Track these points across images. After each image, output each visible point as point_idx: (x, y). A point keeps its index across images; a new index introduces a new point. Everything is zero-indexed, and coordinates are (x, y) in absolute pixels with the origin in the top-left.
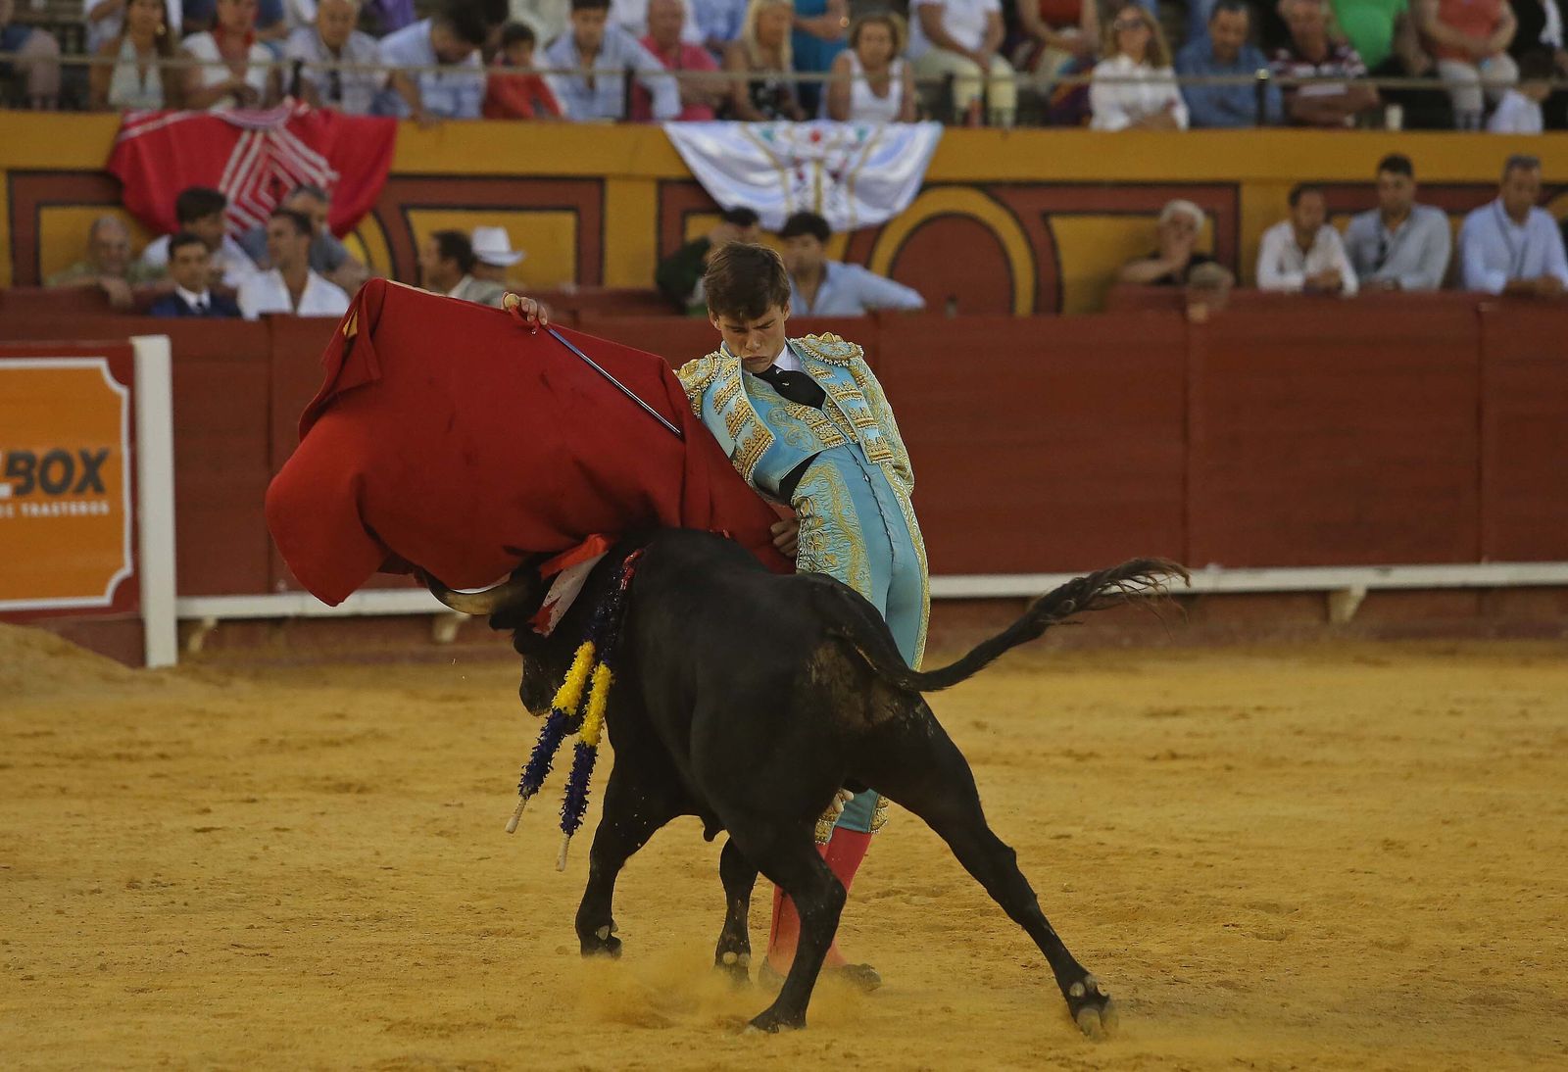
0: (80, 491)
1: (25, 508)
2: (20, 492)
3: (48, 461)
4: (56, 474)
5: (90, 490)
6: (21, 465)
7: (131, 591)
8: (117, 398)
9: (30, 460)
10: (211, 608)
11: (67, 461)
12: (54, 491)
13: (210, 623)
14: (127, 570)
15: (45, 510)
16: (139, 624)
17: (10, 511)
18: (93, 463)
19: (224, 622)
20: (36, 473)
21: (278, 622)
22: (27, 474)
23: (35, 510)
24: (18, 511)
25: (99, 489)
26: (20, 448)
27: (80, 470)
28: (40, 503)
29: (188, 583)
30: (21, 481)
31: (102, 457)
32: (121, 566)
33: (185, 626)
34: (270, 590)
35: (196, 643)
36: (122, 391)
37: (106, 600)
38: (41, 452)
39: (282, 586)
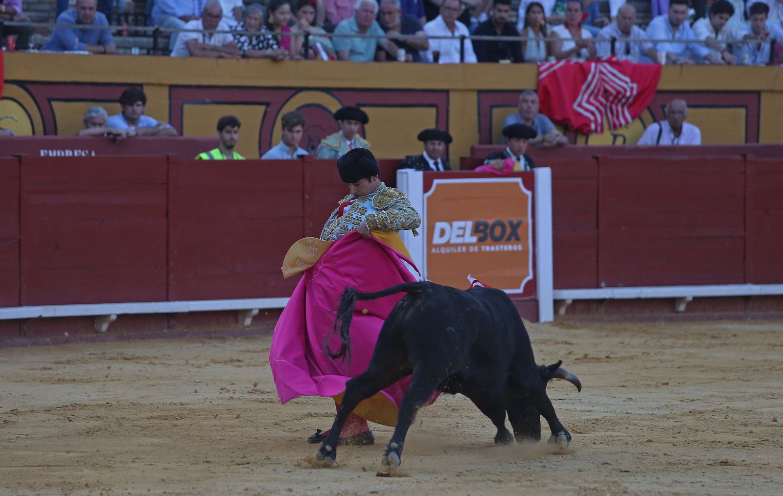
0: (508, 239)
1: (483, 247)
2: (481, 240)
3: (494, 226)
4: (498, 231)
5: (513, 239)
6: (482, 228)
7: (532, 287)
8: (527, 196)
9: (486, 225)
10: (569, 295)
11: (502, 225)
12: (497, 240)
13: (569, 302)
14: (530, 277)
15: (493, 248)
16: (536, 302)
17: (476, 249)
18: (515, 227)
19: (576, 302)
20: (488, 231)
21: (601, 302)
22: (484, 231)
23: (488, 248)
24: (480, 249)
25: (518, 239)
26: (482, 220)
27: (509, 230)
28: (490, 246)
29: (559, 283)
30: (481, 235)
31: (519, 224)
32: (528, 275)
33: (557, 303)
34: (597, 286)
35: (562, 311)
36: (529, 193)
37: (520, 291)
38: (491, 222)
39: (603, 284)
